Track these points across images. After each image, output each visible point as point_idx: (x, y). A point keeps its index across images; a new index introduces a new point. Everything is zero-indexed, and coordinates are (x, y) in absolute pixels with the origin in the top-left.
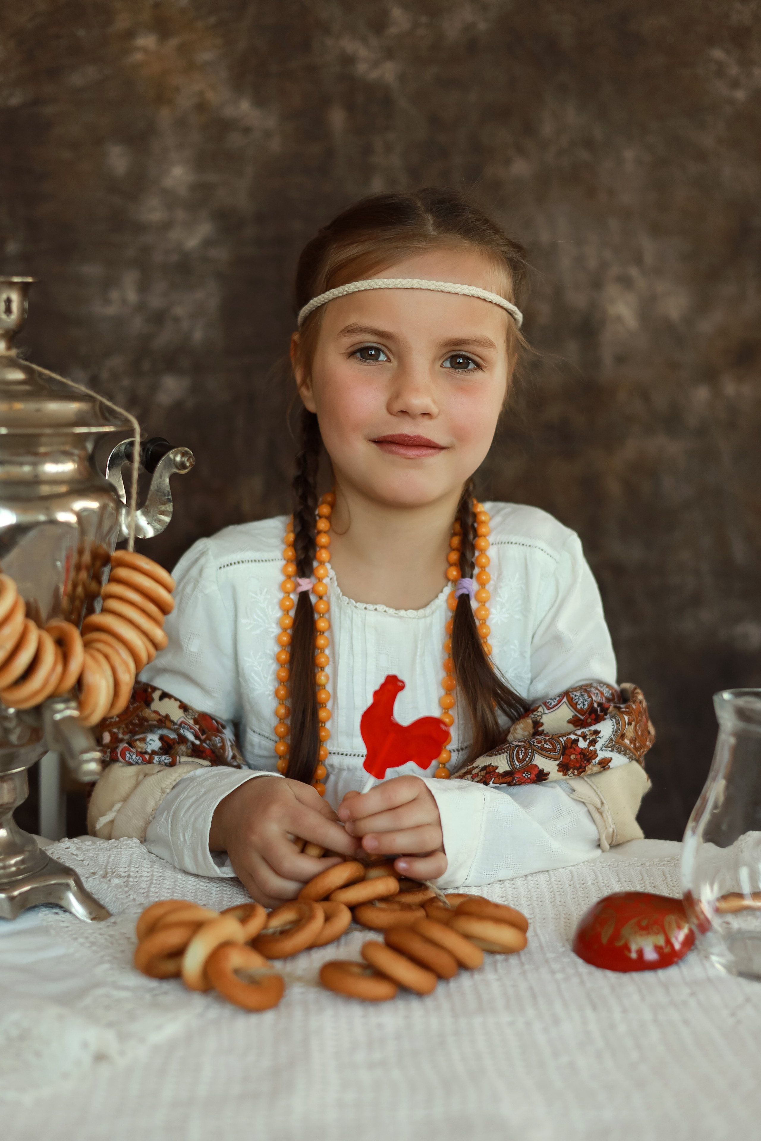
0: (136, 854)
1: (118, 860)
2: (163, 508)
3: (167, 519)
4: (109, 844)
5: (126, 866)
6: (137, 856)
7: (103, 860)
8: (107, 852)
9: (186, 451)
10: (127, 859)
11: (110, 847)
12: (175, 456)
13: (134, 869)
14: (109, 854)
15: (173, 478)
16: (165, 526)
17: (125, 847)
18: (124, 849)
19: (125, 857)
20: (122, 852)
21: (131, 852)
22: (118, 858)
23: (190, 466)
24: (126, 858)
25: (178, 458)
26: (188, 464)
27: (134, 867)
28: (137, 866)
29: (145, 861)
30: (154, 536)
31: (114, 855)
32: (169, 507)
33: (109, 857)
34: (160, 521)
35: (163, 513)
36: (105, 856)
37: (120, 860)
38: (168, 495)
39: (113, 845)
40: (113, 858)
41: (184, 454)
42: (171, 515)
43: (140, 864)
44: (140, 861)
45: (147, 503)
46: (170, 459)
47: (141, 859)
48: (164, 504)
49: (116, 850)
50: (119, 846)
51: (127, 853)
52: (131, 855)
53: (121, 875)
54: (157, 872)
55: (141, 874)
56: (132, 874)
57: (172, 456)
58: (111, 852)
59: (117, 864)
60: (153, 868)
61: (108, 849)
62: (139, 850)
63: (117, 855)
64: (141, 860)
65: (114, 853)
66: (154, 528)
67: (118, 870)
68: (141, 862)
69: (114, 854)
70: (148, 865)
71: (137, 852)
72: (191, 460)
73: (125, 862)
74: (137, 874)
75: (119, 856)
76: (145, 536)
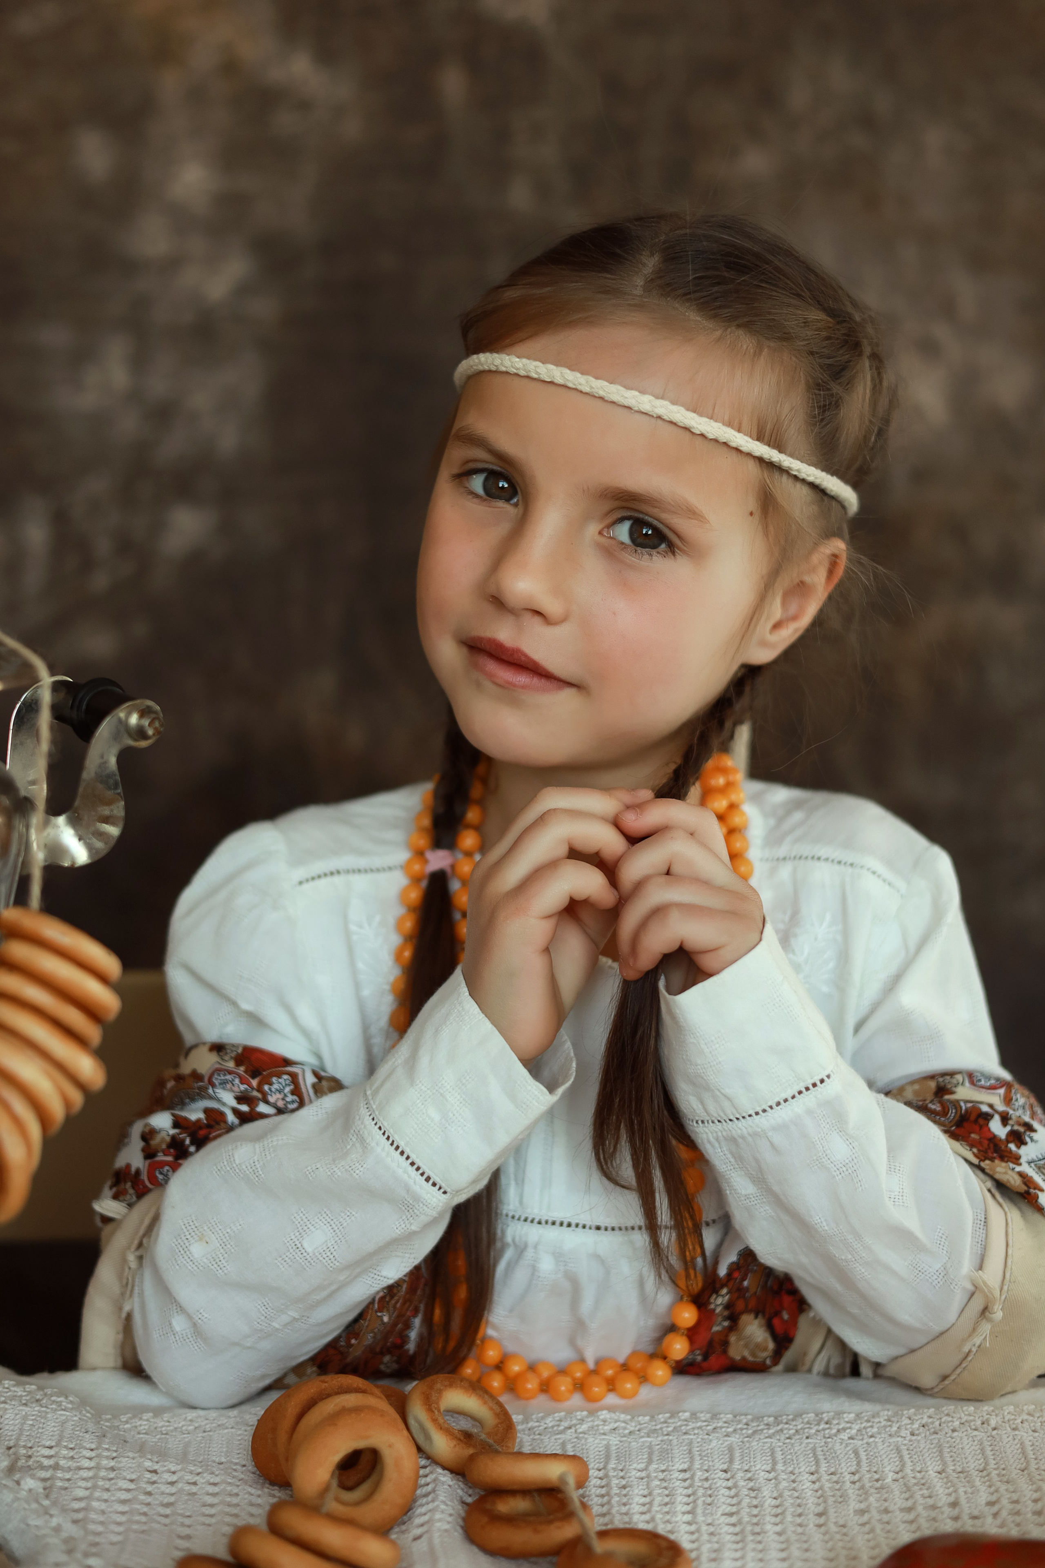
0: (73, 1423)
1: (39, 1428)
2: (106, 811)
3: (114, 831)
4: (25, 1391)
5: (53, 1444)
6: (72, 1425)
7: (12, 1424)
8: (21, 1408)
9: (148, 707)
10: (55, 1429)
11: (28, 1398)
12: (129, 715)
13: (66, 1452)
14: (24, 1413)
15: (126, 757)
16: (113, 843)
17: (54, 1406)
18: (52, 1408)
19: (53, 1424)
20: (49, 1416)
21: (64, 1418)
22: (41, 1425)
23: (154, 734)
24: (54, 1427)
25: (134, 719)
26: (150, 732)
27: (66, 1447)
28: (72, 1446)
29: (87, 1436)
30: (89, 861)
31: (33, 1418)
32: (119, 809)
33: (25, 1418)
34: (101, 835)
35: (106, 820)
36: (18, 1417)
37: (43, 1428)
38: (116, 788)
39: (33, 1397)
40: (31, 1422)
41: (143, 714)
42: (121, 824)
43: (78, 1442)
44: (79, 1436)
45: (77, 803)
46: (120, 720)
47: (81, 1431)
48: (109, 803)
49: (37, 1409)
50: (44, 1401)
51: (57, 1419)
52: (63, 1423)
53: (42, 1463)
54: (107, 1457)
55: (78, 1464)
56: (62, 1462)
57: (122, 715)
58: (29, 1409)
59: (37, 1437)
60: (100, 1451)
61: (24, 1402)
62: (77, 1414)
63: (38, 1419)
64: (81, 1434)
65: (34, 1413)
66: (90, 848)
67: (38, 1452)
68: (80, 1438)
69: (33, 1415)
70: (92, 1443)
71: (75, 1418)
72: (157, 724)
73: (52, 1436)
74: (70, 1463)
75: (42, 1421)
76: (74, 863)
